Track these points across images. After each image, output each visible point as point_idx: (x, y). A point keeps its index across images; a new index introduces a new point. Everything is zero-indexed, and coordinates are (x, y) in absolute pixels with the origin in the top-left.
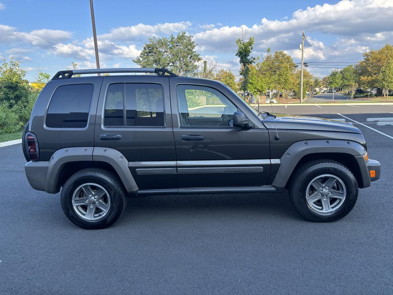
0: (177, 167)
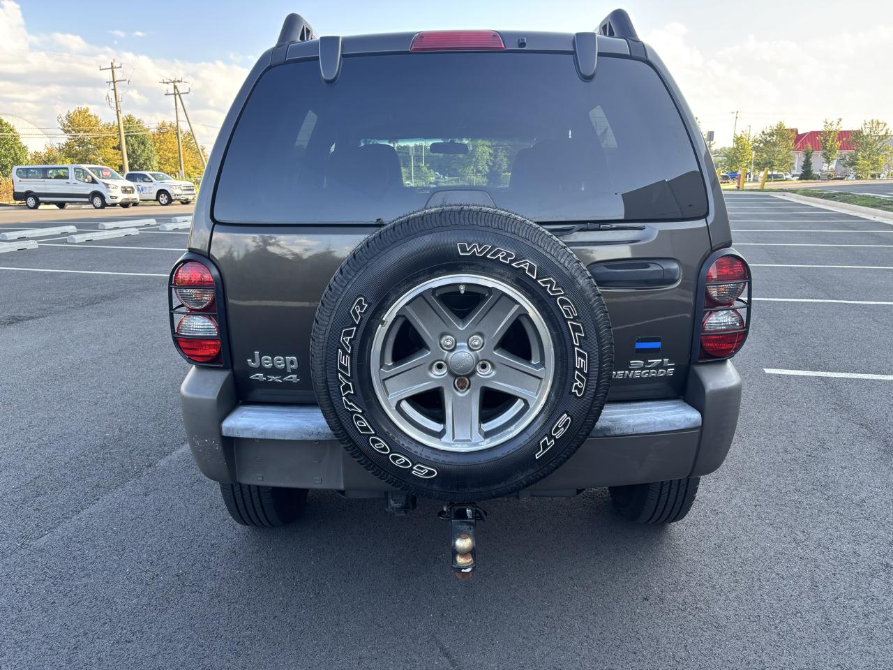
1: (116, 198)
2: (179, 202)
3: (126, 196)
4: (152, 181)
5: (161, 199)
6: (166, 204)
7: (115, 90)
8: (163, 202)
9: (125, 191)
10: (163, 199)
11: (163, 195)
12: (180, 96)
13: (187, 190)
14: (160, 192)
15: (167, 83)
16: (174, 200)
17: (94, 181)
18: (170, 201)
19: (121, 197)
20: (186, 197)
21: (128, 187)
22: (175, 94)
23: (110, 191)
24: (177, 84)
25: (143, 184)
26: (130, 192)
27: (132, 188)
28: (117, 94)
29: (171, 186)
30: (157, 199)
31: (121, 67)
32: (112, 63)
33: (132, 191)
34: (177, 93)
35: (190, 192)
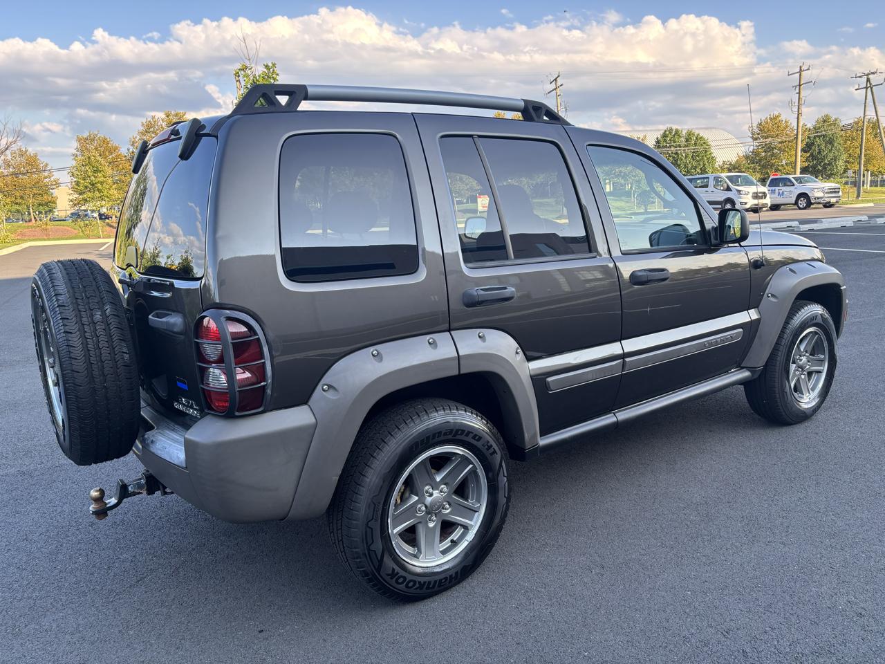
0: (624, 356)
1: (746, 203)
2: (821, 206)
3: (756, 202)
4: (794, 185)
5: (800, 202)
6: (804, 208)
7: (799, 93)
8: (801, 206)
9: (756, 196)
10: (802, 203)
11: (802, 199)
12: (871, 88)
13: (831, 192)
14: (801, 195)
15: (860, 77)
16: (813, 204)
17: (728, 189)
18: (809, 204)
19: (751, 202)
20: (828, 200)
21: (760, 193)
22: (867, 88)
23: (741, 198)
24: (870, 76)
25: (784, 189)
26: (761, 198)
27: (764, 193)
28: (801, 97)
29: (813, 189)
30: (796, 203)
31: (808, 69)
32: (800, 67)
33: (764, 195)
34: (869, 86)
35: (836, 195)
